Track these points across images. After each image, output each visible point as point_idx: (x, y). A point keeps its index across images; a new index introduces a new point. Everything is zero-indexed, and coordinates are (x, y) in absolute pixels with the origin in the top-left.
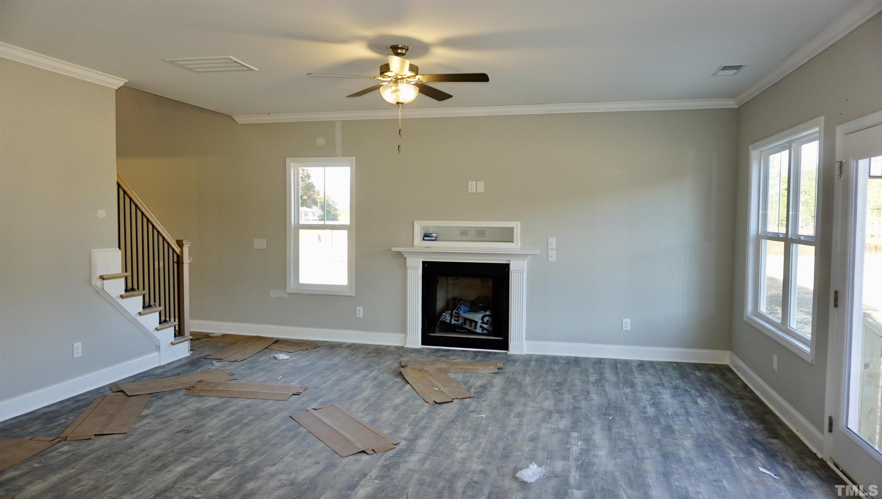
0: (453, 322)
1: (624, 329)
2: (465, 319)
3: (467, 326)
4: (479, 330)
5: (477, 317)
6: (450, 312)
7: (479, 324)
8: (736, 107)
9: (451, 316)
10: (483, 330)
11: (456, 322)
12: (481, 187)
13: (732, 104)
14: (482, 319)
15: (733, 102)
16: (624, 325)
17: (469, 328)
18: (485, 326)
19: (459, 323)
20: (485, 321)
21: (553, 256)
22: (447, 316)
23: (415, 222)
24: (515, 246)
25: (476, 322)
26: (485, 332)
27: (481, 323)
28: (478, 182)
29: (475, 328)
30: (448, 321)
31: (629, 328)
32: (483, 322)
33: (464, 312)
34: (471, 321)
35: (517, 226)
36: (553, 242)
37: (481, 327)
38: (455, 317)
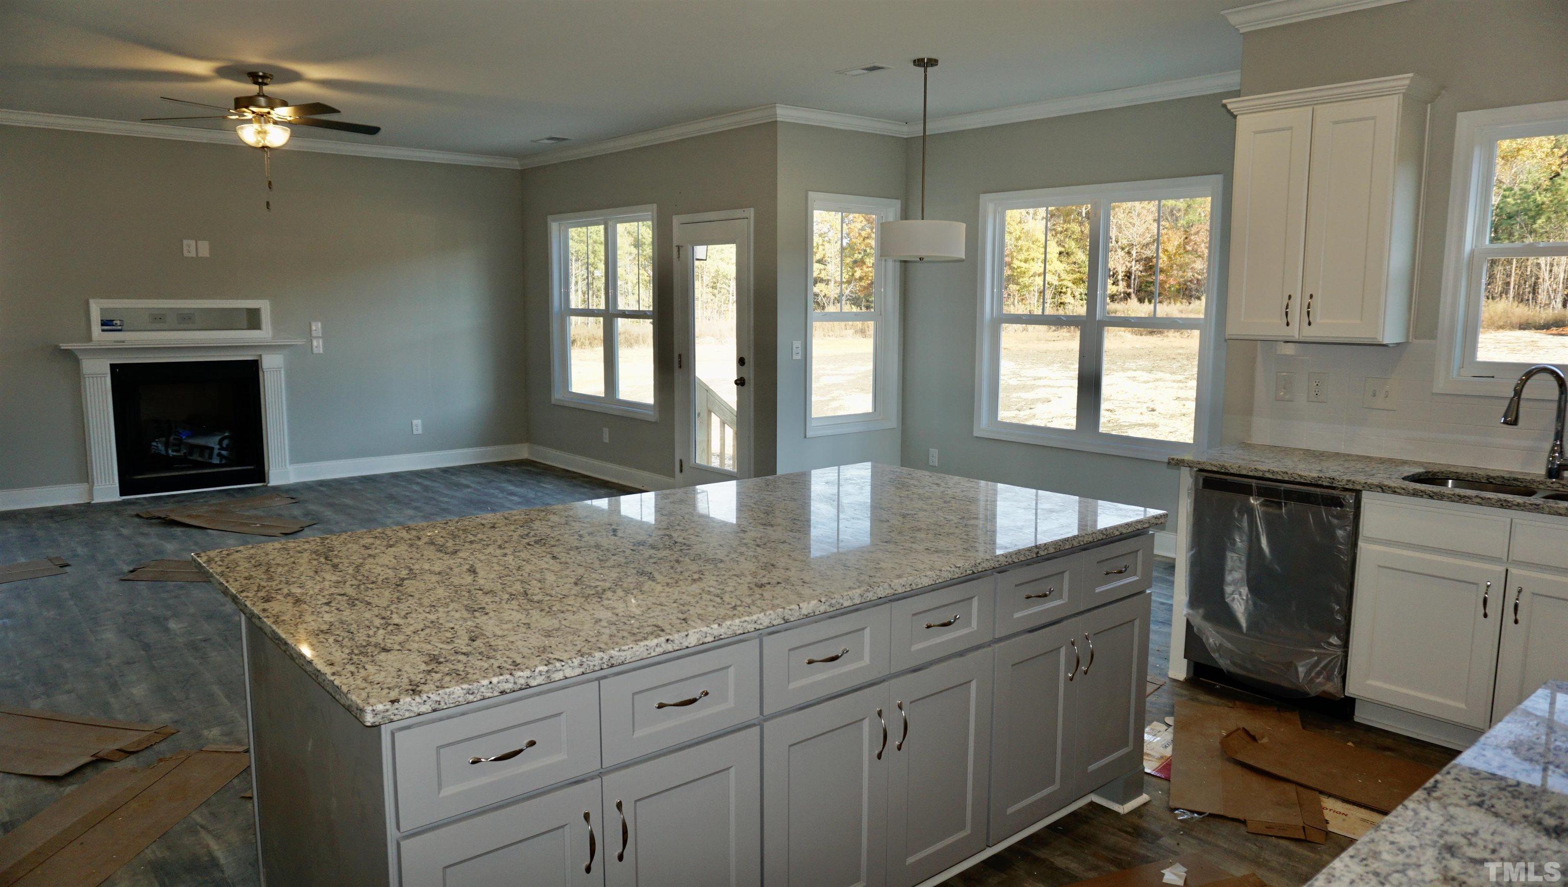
0: (171, 453)
1: (415, 432)
2: (192, 448)
3: (196, 457)
4: (216, 461)
5: (213, 442)
6: (164, 439)
7: (216, 451)
8: (519, 168)
9: (167, 445)
10: (221, 460)
11: (175, 454)
12: (204, 249)
13: (516, 164)
14: (220, 443)
15: (517, 163)
16: (414, 428)
17: (199, 459)
18: (224, 453)
19: (182, 453)
20: (224, 446)
21: (318, 345)
22: (160, 445)
23: (91, 301)
24: (264, 334)
25: (212, 449)
26: (223, 462)
27: (219, 449)
28: (199, 242)
29: (211, 457)
30: (164, 453)
31: (420, 432)
32: (222, 448)
33: (189, 437)
34: (203, 449)
35: (265, 306)
36: (317, 327)
37: (219, 455)
38: (174, 445)
